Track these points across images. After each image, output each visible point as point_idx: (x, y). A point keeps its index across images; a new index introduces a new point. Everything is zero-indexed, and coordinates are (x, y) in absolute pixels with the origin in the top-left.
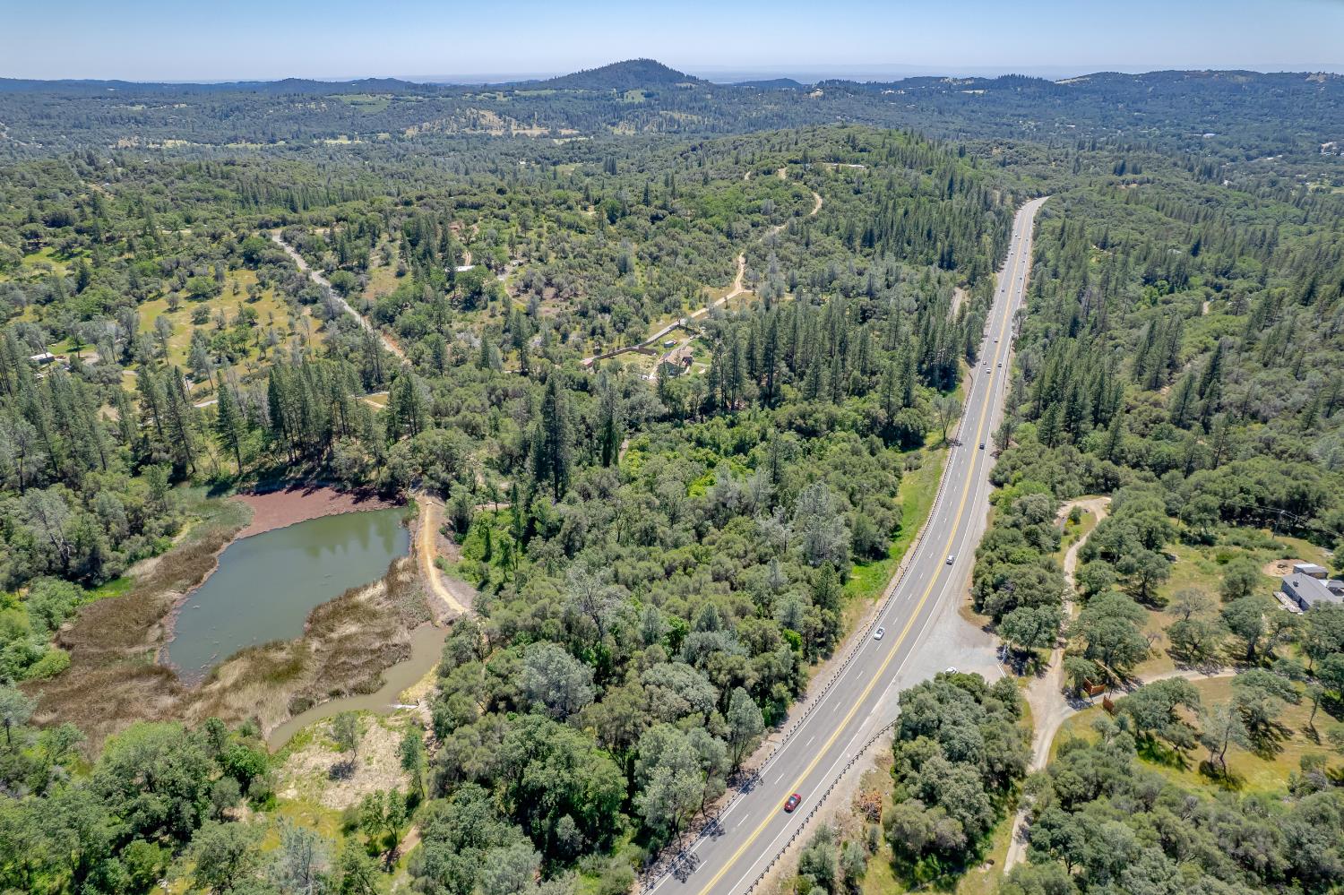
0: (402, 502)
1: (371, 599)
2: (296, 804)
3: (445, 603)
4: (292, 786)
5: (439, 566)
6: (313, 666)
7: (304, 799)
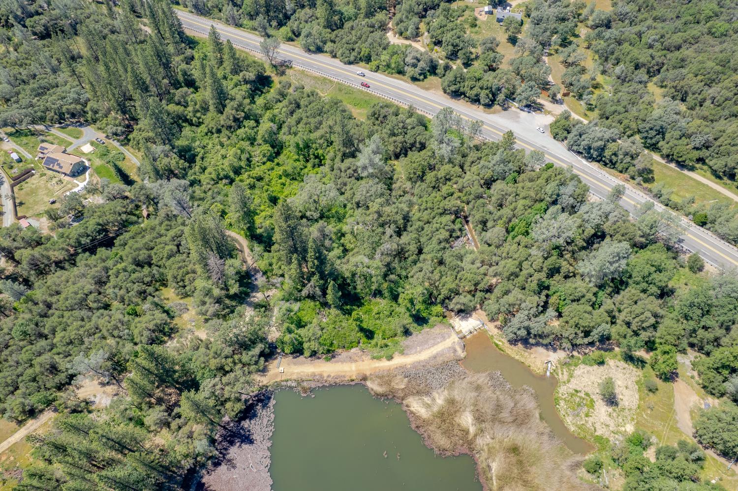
0: (263, 398)
1: (428, 406)
2: (637, 423)
3: (442, 350)
4: (623, 429)
5: (390, 358)
6: (511, 435)
7: (633, 419)
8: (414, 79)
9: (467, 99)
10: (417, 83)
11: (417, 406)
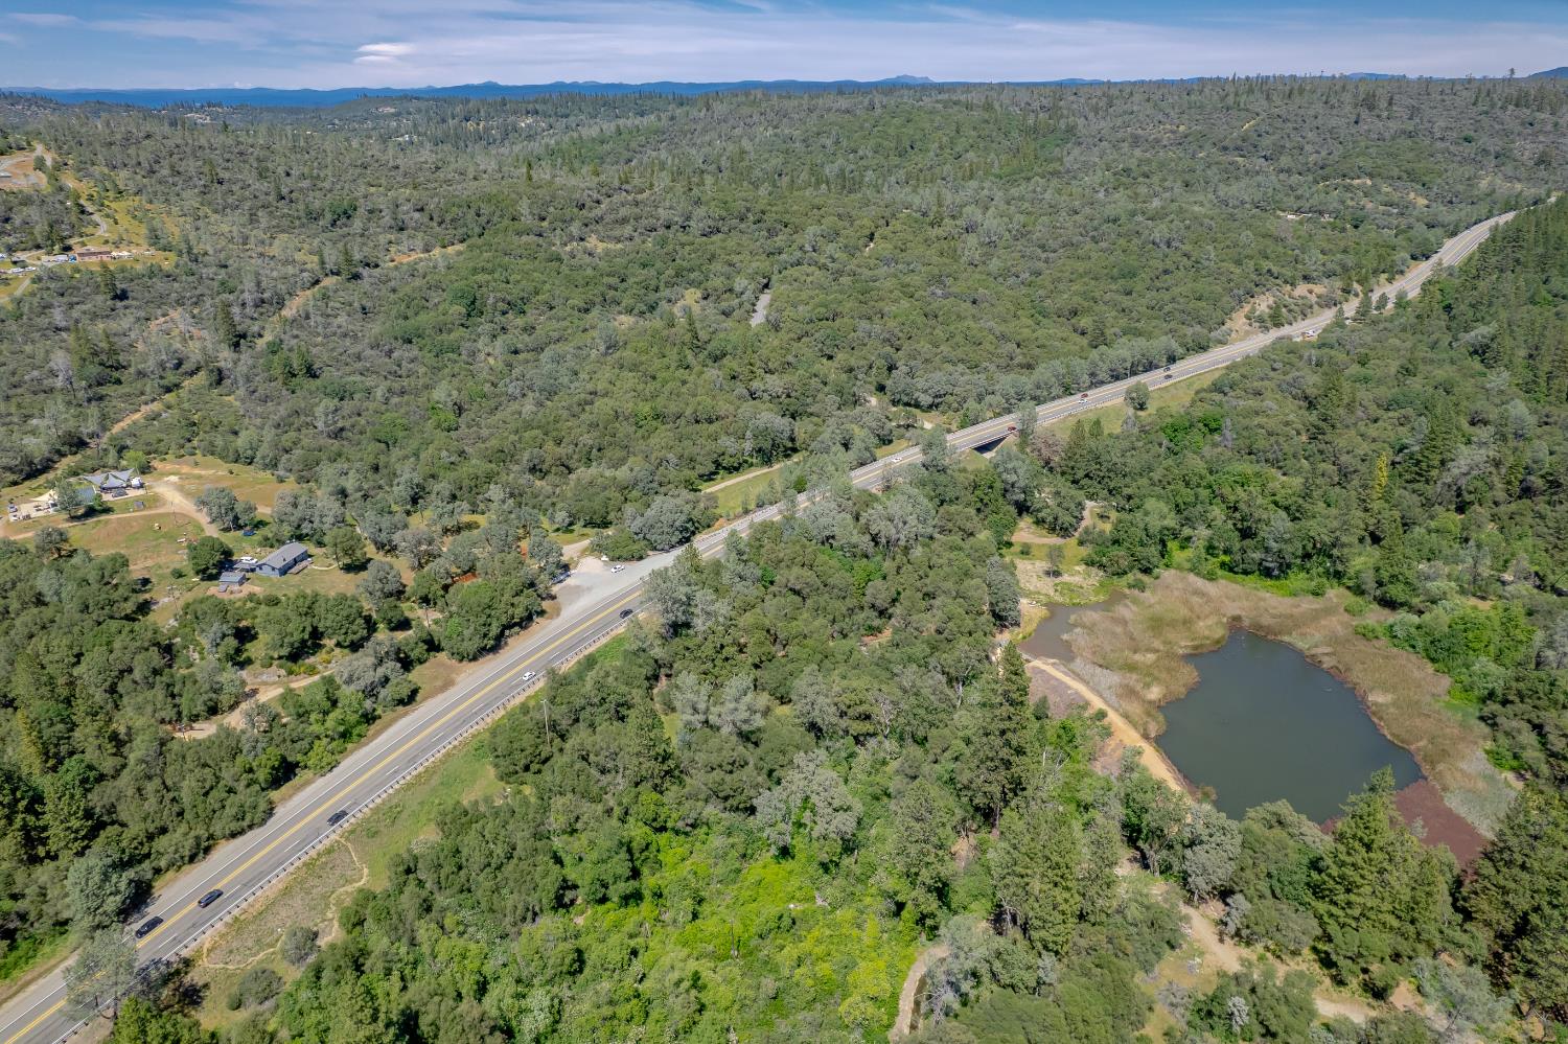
2: (1070, 563)
4: (1082, 570)
7: (1067, 565)
8: (410, 699)
9: (517, 629)
10: (419, 697)
11: (1155, 693)
